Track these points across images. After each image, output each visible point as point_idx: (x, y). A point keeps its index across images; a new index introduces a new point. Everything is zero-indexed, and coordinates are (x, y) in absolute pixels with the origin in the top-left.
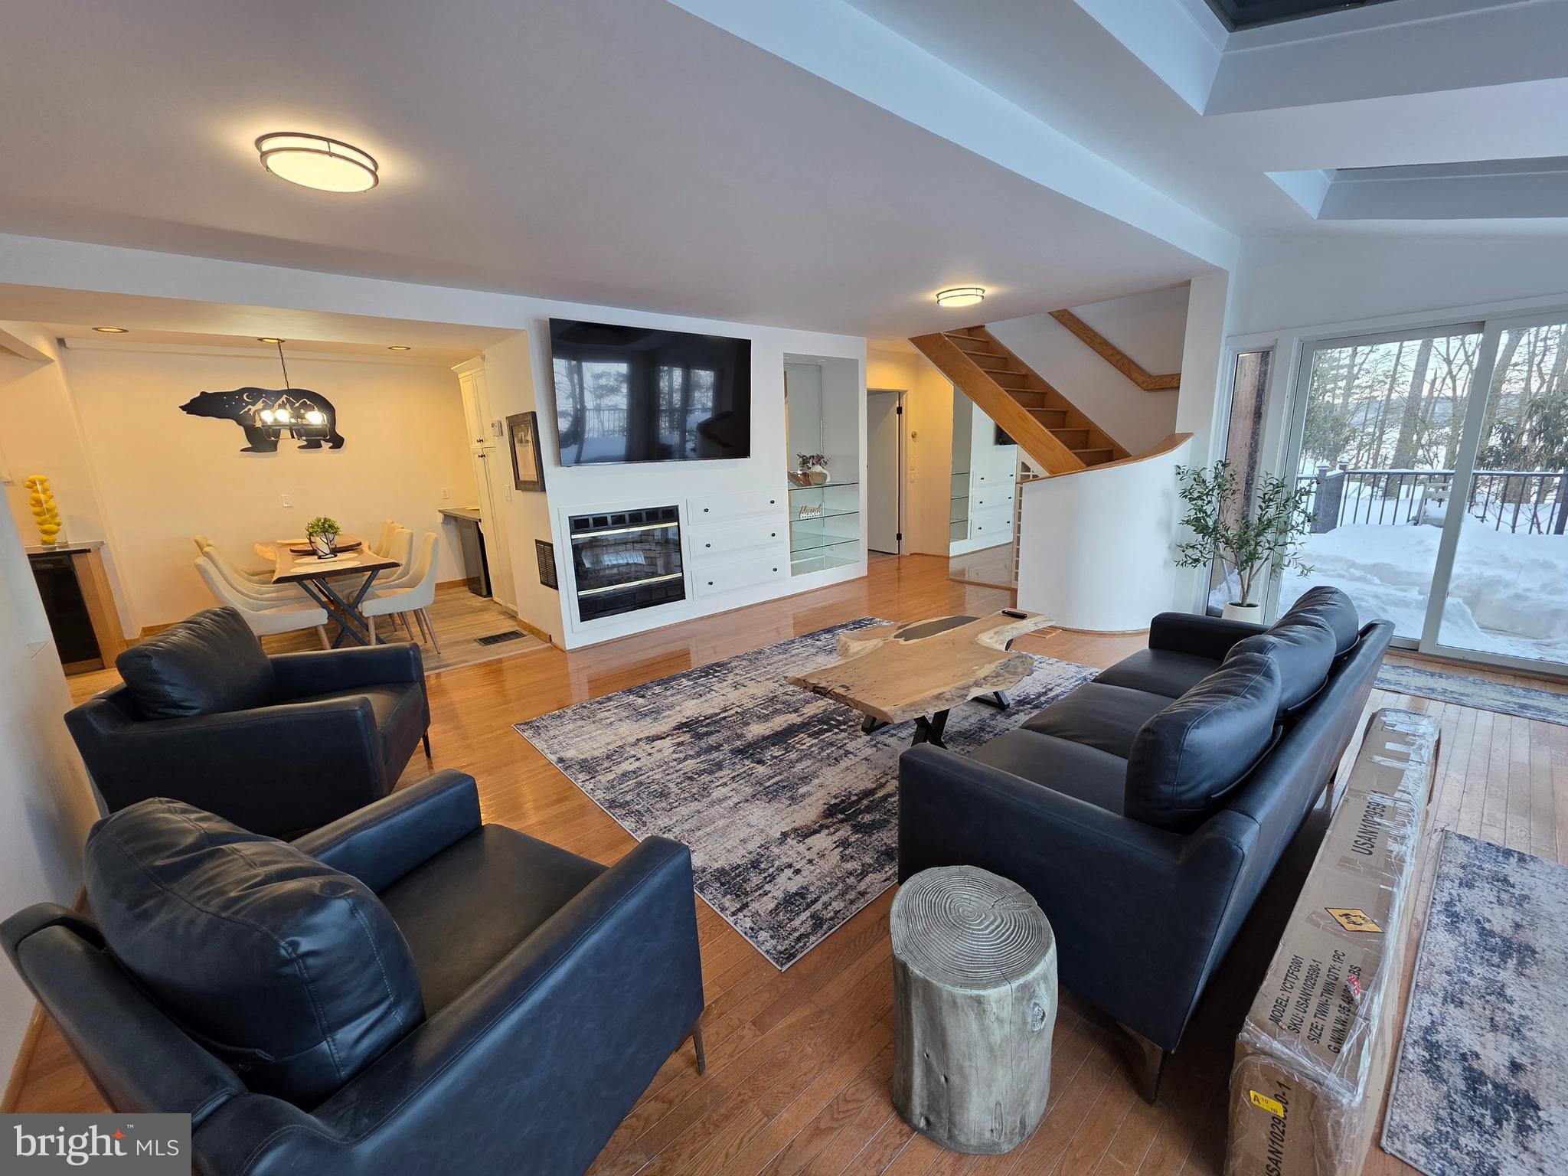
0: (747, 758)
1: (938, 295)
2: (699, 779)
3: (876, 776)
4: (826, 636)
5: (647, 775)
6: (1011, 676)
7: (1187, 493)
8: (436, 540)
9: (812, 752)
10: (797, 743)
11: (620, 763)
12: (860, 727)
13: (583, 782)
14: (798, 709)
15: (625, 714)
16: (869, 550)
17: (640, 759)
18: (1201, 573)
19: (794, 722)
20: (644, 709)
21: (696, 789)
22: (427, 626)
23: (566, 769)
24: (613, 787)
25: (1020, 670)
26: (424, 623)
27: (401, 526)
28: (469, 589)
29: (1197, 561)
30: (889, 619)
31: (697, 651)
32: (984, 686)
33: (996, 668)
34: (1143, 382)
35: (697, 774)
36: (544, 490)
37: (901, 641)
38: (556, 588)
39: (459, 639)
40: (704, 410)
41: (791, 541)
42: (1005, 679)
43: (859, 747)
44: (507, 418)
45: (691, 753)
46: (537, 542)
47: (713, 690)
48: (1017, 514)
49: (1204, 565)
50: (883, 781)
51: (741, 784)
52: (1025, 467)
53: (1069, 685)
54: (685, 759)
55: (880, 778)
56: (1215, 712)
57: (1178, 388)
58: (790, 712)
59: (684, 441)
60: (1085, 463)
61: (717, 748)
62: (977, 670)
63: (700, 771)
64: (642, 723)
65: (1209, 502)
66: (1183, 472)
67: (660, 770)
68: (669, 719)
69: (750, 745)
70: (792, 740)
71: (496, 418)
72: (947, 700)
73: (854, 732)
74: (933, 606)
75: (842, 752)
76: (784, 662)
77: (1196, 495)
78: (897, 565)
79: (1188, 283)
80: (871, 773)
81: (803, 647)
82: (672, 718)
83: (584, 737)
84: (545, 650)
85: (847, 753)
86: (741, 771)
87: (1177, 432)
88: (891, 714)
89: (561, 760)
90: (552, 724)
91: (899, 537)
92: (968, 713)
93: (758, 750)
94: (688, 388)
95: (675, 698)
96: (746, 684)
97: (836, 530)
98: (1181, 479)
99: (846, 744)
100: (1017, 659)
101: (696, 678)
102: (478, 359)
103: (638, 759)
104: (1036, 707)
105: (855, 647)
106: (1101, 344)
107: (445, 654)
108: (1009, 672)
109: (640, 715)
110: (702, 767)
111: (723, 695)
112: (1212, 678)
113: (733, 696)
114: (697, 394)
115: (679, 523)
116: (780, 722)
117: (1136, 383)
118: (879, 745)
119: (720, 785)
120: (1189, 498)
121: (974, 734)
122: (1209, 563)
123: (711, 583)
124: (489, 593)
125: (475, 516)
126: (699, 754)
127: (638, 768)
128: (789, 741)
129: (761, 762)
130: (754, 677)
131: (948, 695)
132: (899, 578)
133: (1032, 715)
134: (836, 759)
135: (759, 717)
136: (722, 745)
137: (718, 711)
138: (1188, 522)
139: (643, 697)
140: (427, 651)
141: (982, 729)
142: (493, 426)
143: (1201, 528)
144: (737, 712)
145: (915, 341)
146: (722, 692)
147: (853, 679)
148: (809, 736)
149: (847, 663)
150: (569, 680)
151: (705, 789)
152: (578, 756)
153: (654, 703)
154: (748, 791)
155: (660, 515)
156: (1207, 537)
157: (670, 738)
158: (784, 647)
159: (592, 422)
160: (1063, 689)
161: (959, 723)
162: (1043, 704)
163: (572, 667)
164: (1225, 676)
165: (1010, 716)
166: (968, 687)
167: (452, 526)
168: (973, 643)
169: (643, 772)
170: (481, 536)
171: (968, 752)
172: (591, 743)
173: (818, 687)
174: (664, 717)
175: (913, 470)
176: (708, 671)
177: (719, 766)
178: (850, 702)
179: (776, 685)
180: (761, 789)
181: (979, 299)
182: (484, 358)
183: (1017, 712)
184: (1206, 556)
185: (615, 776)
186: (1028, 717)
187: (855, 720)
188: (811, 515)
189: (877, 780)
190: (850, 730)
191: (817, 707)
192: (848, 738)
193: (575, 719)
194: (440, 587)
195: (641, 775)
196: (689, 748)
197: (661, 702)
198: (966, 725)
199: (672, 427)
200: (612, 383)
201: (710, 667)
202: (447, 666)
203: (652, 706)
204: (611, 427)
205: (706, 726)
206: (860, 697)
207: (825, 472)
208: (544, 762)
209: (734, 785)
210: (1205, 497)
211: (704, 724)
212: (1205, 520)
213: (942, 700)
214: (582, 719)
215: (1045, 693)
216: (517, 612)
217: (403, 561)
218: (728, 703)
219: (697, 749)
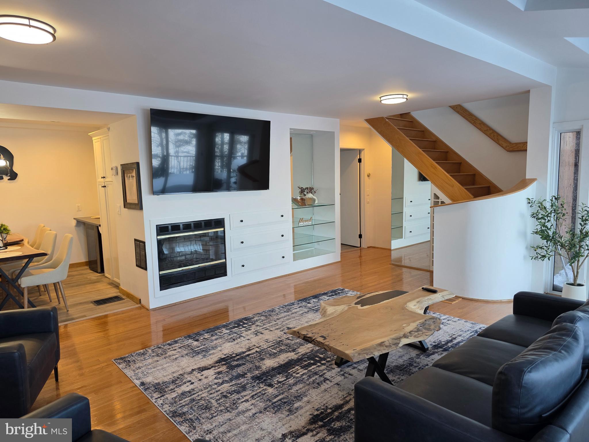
0: (262, 382)
1: (380, 98)
2: (231, 397)
3: (343, 395)
4: (315, 300)
5: (197, 394)
6: (427, 331)
7: (535, 215)
8: (72, 239)
9: (303, 379)
10: (294, 373)
11: (180, 386)
12: (334, 362)
13: (156, 399)
14: (295, 349)
15: (185, 352)
16: (341, 244)
17: (193, 383)
18: (547, 265)
19: (293, 358)
20: (198, 349)
21: (229, 404)
22: (61, 293)
23: (146, 390)
24: (175, 402)
25: (432, 327)
26: (59, 290)
27: (50, 229)
28: (90, 268)
29: (544, 256)
30: (353, 290)
31: (233, 310)
32: (409, 337)
33: (417, 326)
34: (506, 147)
35: (230, 393)
36: (141, 208)
37: (359, 306)
38: (146, 269)
39: (81, 301)
40: (242, 156)
41: (293, 239)
42: (423, 333)
43: (333, 375)
44: (121, 165)
45: (227, 379)
46: (135, 240)
47: (242, 336)
48: (432, 224)
49: (549, 259)
50: (348, 399)
51: (258, 401)
52: (436, 197)
53: (467, 335)
54: (222, 383)
55: (346, 397)
56: (541, 362)
57: (526, 150)
58: (290, 352)
59: (229, 177)
60: (473, 195)
61: (243, 375)
62: (405, 326)
63: (232, 391)
64: (196, 358)
65: (549, 221)
66: (532, 202)
67: (206, 391)
68: (214, 356)
69: (264, 374)
70: (291, 371)
71: (114, 165)
72: (386, 346)
73: (330, 365)
74: (382, 281)
75: (322, 379)
76: (288, 317)
77: (540, 216)
78: (359, 254)
79: (529, 92)
80: (341, 393)
81: (299, 307)
82: (216, 355)
83: (158, 368)
84: (137, 308)
85: (326, 379)
86: (258, 391)
87: (527, 178)
88: (351, 355)
89: (143, 384)
90: (139, 359)
91: (360, 236)
92: (402, 353)
93: (269, 377)
94: (232, 143)
95: (217, 341)
96: (263, 332)
97: (320, 232)
98: (531, 206)
99: (325, 373)
100: (431, 320)
101: (231, 328)
102: (105, 129)
103: (192, 383)
104: (445, 350)
105: (330, 310)
106: (480, 124)
107: (71, 311)
108: (425, 329)
109: (195, 353)
110: (233, 388)
111: (248, 340)
112: (542, 339)
113: (255, 340)
114: (239, 146)
115: (224, 229)
116: (283, 358)
117: (502, 147)
118: (346, 375)
119: (245, 401)
120: (537, 218)
121: (406, 368)
122: (552, 258)
123: (243, 266)
124: (102, 271)
125: (96, 222)
126: (231, 380)
127: (192, 389)
128: (289, 371)
129: (271, 386)
130: (268, 328)
131: (387, 344)
132: (360, 262)
133: (443, 355)
134: (318, 384)
135: (270, 355)
136: (246, 374)
137: (244, 350)
138: (536, 233)
139: (197, 340)
140: (60, 309)
141: (411, 365)
142: (112, 169)
143: (546, 237)
144: (256, 351)
145: (369, 121)
146: (248, 337)
147: (328, 332)
148: (302, 367)
149: (325, 321)
150: (151, 329)
151: (235, 404)
152: (154, 381)
153: (204, 345)
154: (262, 405)
155: (213, 224)
156: (549, 242)
157: (213, 368)
158: (288, 307)
159: (173, 162)
160: (462, 338)
161: (396, 360)
162: (450, 348)
163: (153, 320)
164: (550, 338)
165: (429, 356)
166: (399, 338)
167: (82, 228)
168: (403, 308)
169: (195, 392)
170: (100, 235)
171: (402, 380)
172: (163, 372)
173: (306, 337)
174: (210, 355)
175: (369, 196)
176: (239, 323)
177: (244, 388)
178: (326, 347)
179: (282, 333)
180: (270, 404)
181: (405, 100)
182: (109, 129)
183: (433, 354)
184: (550, 254)
185: (177, 394)
186: (440, 357)
187: (331, 357)
188: (306, 223)
189: (344, 398)
190: (328, 364)
191: (306, 348)
192: (327, 369)
193: (153, 356)
194: (72, 266)
195: (194, 394)
196: (225, 375)
197: (209, 344)
198: (401, 361)
199: (222, 167)
200: (187, 138)
201: (241, 320)
202: (73, 319)
203: (203, 347)
204: (185, 166)
205: (237, 360)
206: (332, 344)
207: (315, 197)
208: (132, 385)
209: (253, 401)
210: (546, 218)
211: (236, 359)
212: (547, 232)
213: (383, 346)
214: (158, 355)
215: (451, 341)
216: (119, 284)
217: (49, 252)
218: (251, 345)
219: (230, 376)
